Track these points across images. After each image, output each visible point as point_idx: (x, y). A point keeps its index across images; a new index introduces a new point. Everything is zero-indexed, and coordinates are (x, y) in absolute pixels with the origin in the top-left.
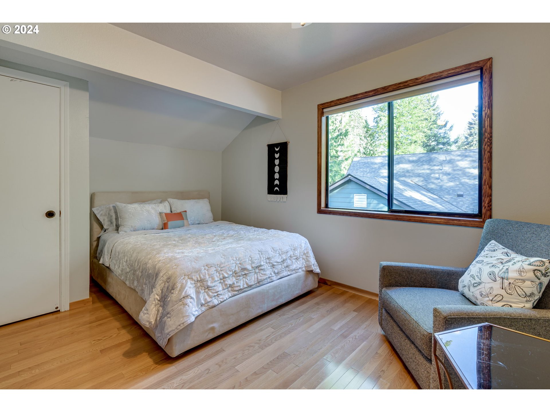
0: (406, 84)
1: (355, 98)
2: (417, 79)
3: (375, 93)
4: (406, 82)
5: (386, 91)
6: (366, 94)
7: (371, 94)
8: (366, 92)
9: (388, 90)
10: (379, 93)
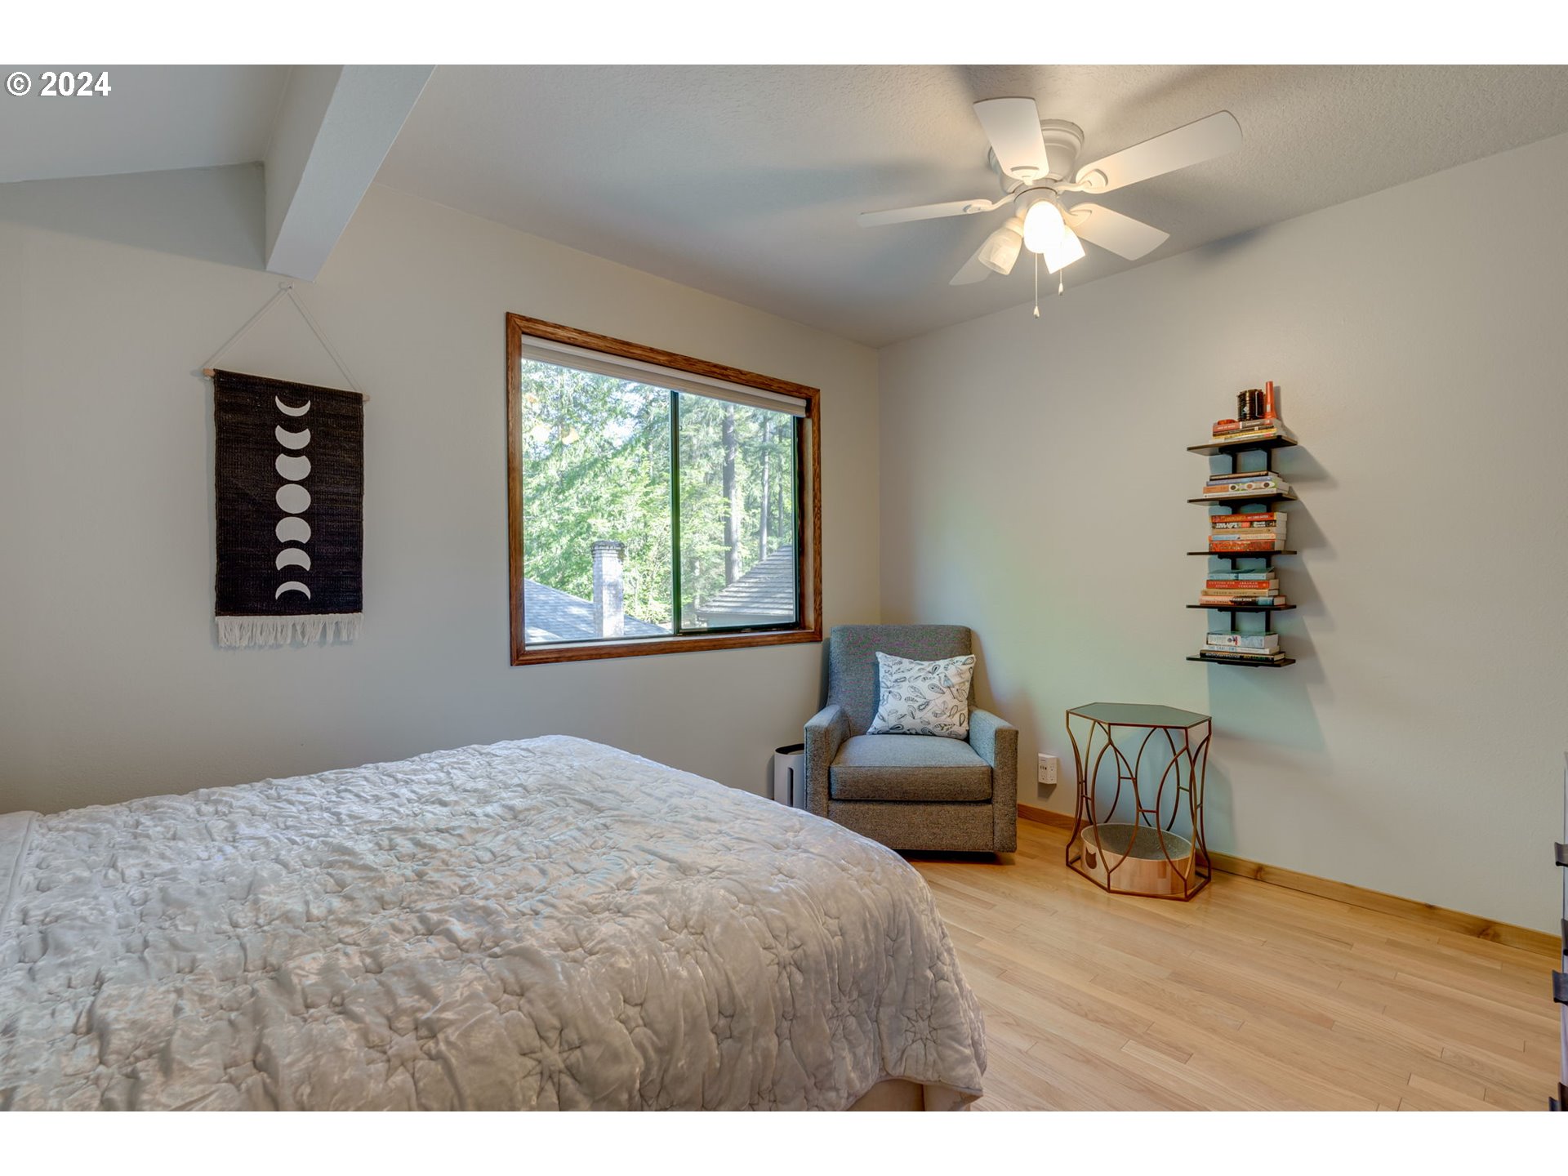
0: (725, 372)
1: (624, 350)
2: (741, 372)
3: (670, 362)
4: (726, 368)
5: (689, 368)
6: (651, 355)
7: (662, 358)
8: (652, 350)
9: (694, 368)
10: (678, 366)
